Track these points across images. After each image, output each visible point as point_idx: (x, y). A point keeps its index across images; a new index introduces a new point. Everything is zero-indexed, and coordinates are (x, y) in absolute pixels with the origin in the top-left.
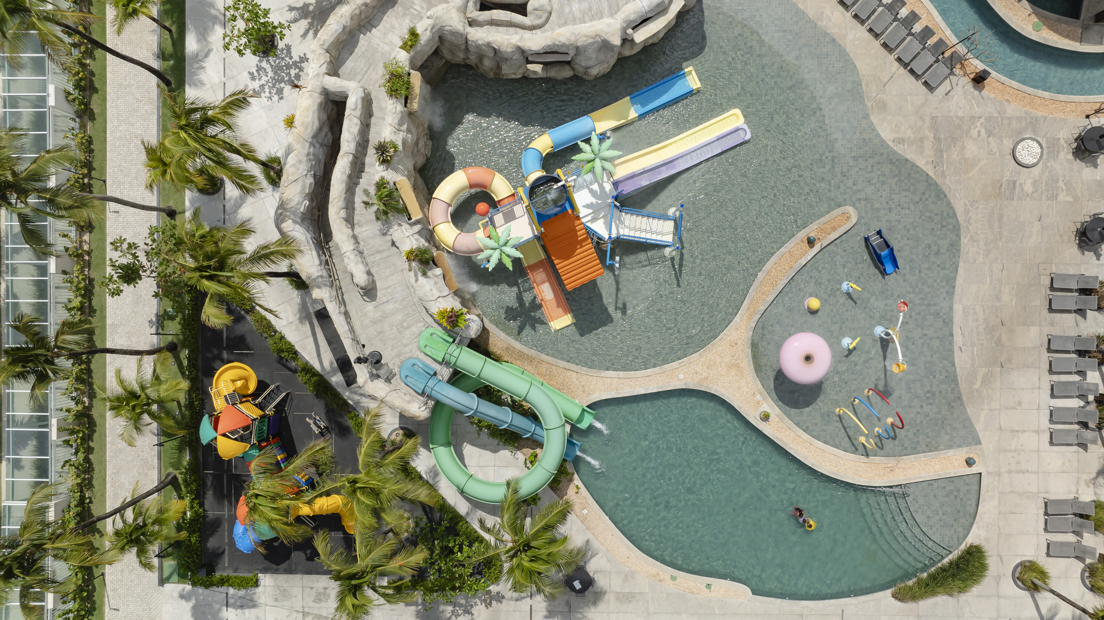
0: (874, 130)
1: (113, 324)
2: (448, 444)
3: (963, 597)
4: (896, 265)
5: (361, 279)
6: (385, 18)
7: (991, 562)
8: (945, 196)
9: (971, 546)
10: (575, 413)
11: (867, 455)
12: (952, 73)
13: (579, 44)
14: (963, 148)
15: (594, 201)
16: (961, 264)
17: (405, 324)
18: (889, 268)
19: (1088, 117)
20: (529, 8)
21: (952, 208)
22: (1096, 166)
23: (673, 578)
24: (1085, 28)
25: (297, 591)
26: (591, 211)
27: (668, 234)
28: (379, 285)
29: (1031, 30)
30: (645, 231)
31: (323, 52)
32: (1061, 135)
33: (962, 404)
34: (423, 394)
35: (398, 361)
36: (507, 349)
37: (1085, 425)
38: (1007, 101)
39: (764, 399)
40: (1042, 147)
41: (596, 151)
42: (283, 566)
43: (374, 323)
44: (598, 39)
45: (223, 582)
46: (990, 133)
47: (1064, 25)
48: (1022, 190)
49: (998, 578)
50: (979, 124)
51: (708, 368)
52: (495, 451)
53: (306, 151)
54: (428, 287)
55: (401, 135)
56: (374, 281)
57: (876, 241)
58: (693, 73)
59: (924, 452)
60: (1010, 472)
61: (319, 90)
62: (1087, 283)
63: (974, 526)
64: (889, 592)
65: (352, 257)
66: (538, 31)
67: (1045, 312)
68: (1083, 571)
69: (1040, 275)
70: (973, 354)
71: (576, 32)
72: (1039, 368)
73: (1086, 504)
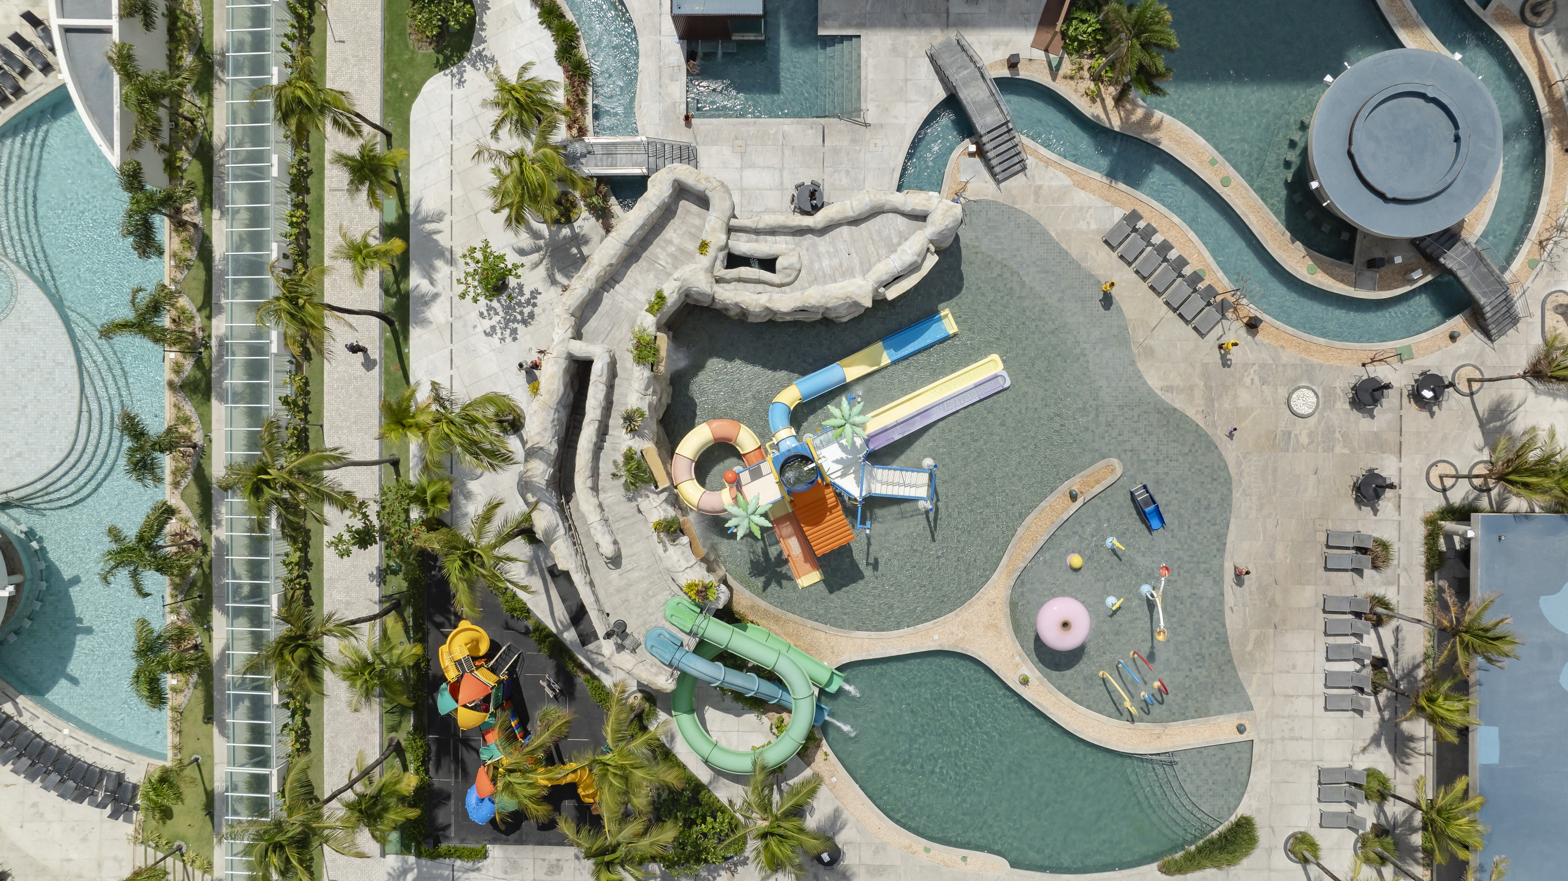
0: (1141, 377)
1: (330, 579)
2: (691, 711)
3: (1234, 870)
4: (1162, 521)
5: (608, 549)
6: (629, 273)
7: (1262, 834)
8: (1217, 448)
9: (1242, 817)
10: (824, 677)
11: (1133, 721)
12: (1224, 316)
13: (829, 306)
14: (1235, 397)
15: (844, 456)
16: (1233, 520)
17: (650, 593)
18: (1155, 523)
19: (1364, 365)
20: (779, 265)
21: (1223, 460)
22: (1373, 417)
23: (927, 850)
24: (1359, 274)
25: (528, 863)
26: (840, 467)
27: (922, 486)
28: (624, 552)
29: (1305, 273)
30: (899, 484)
31: (568, 316)
32: (1337, 384)
33: (1234, 668)
34: (670, 665)
35: (643, 631)
36: (752, 607)
37: (1361, 690)
38: (1282, 347)
39: (1023, 661)
40: (1317, 397)
41: (847, 416)
42: (513, 837)
43: (619, 591)
44: (849, 301)
45: (449, 854)
46: (1264, 382)
47: (1338, 269)
48: (1298, 441)
49: (1269, 851)
50: (1252, 371)
51: (964, 628)
52: (738, 715)
53: (551, 419)
54: (675, 558)
55: (648, 399)
56: (619, 549)
57: (1141, 496)
58: (950, 316)
59: (1193, 718)
60: (1283, 739)
61: (564, 356)
62: (1362, 541)
63: (1245, 796)
64: (1155, 866)
65: (599, 528)
66: (787, 289)
67: (1321, 570)
68: (1356, 842)
69: (1315, 531)
70: (1245, 614)
71: (827, 294)
72: (1314, 629)
73: (1359, 772)
